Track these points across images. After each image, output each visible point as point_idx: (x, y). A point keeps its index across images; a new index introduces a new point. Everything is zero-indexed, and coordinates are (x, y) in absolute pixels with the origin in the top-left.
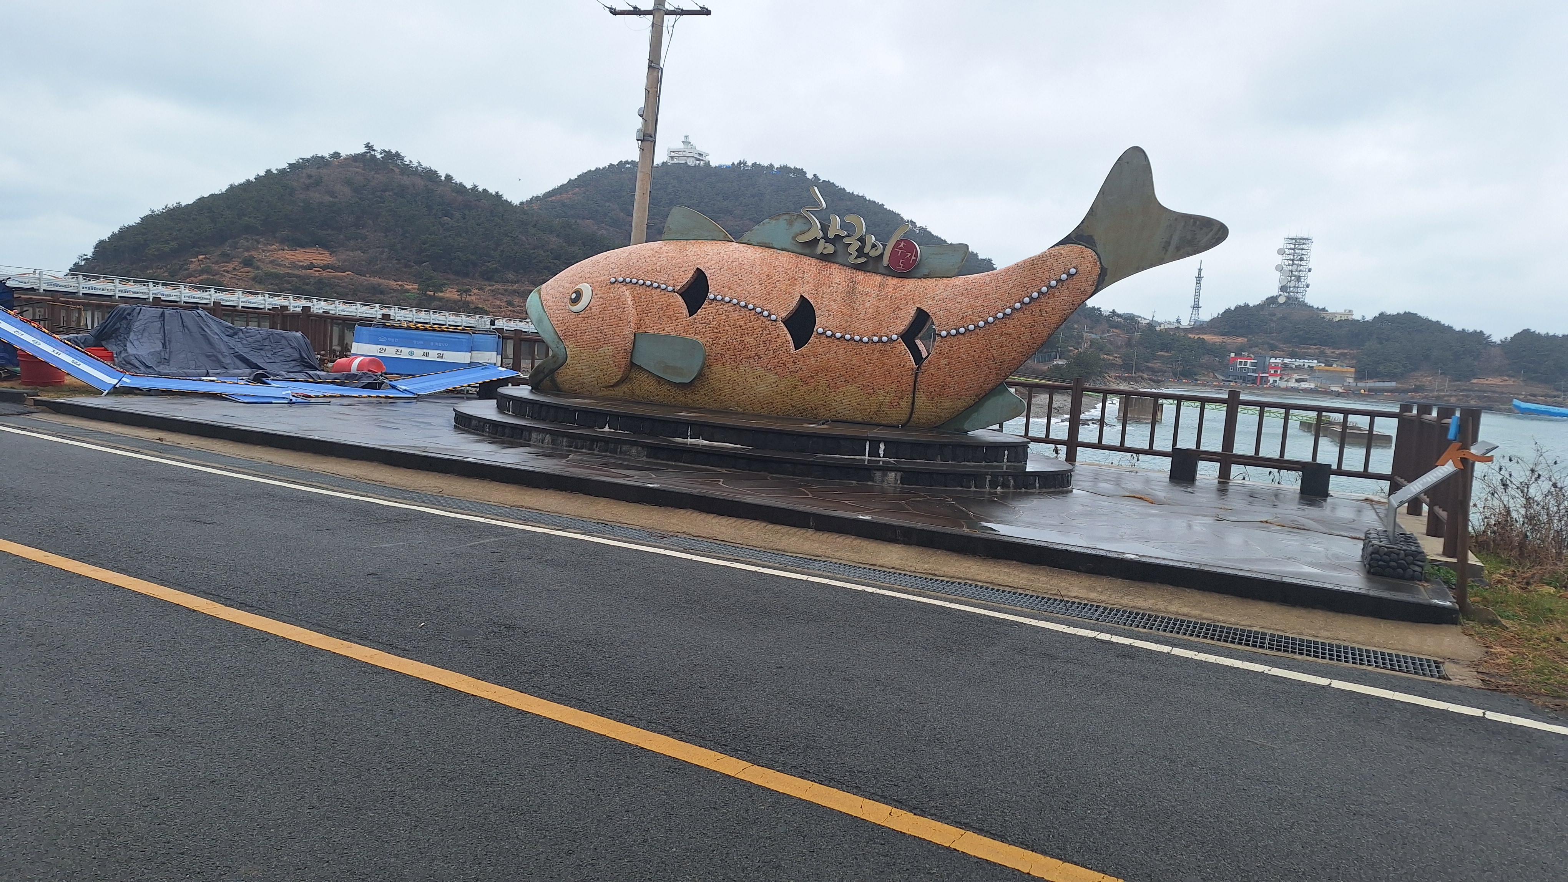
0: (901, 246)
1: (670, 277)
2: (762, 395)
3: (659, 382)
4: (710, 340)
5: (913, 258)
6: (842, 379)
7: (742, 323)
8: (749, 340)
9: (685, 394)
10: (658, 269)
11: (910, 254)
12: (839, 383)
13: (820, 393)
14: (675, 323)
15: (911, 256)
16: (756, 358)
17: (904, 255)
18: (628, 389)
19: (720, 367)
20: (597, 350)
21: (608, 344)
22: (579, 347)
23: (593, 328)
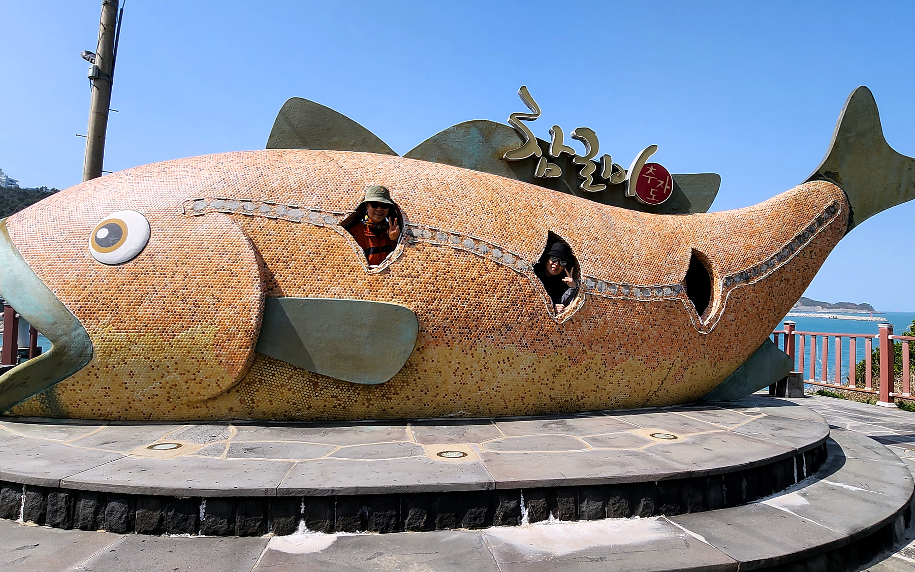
0: (651, 171)
1: (323, 199)
2: (509, 388)
3: (316, 385)
4: (424, 305)
5: (667, 187)
6: (623, 350)
7: (475, 274)
8: (492, 301)
9: (369, 400)
10: (295, 186)
11: (662, 182)
12: (618, 357)
13: (593, 374)
14: (350, 277)
15: (664, 185)
16: (503, 330)
17: (654, 183)
18: (242, 401)
19: (442, 349)
20: (175, 335)
21: (203, 322)
22: (127, 332)
23: (161, 294)
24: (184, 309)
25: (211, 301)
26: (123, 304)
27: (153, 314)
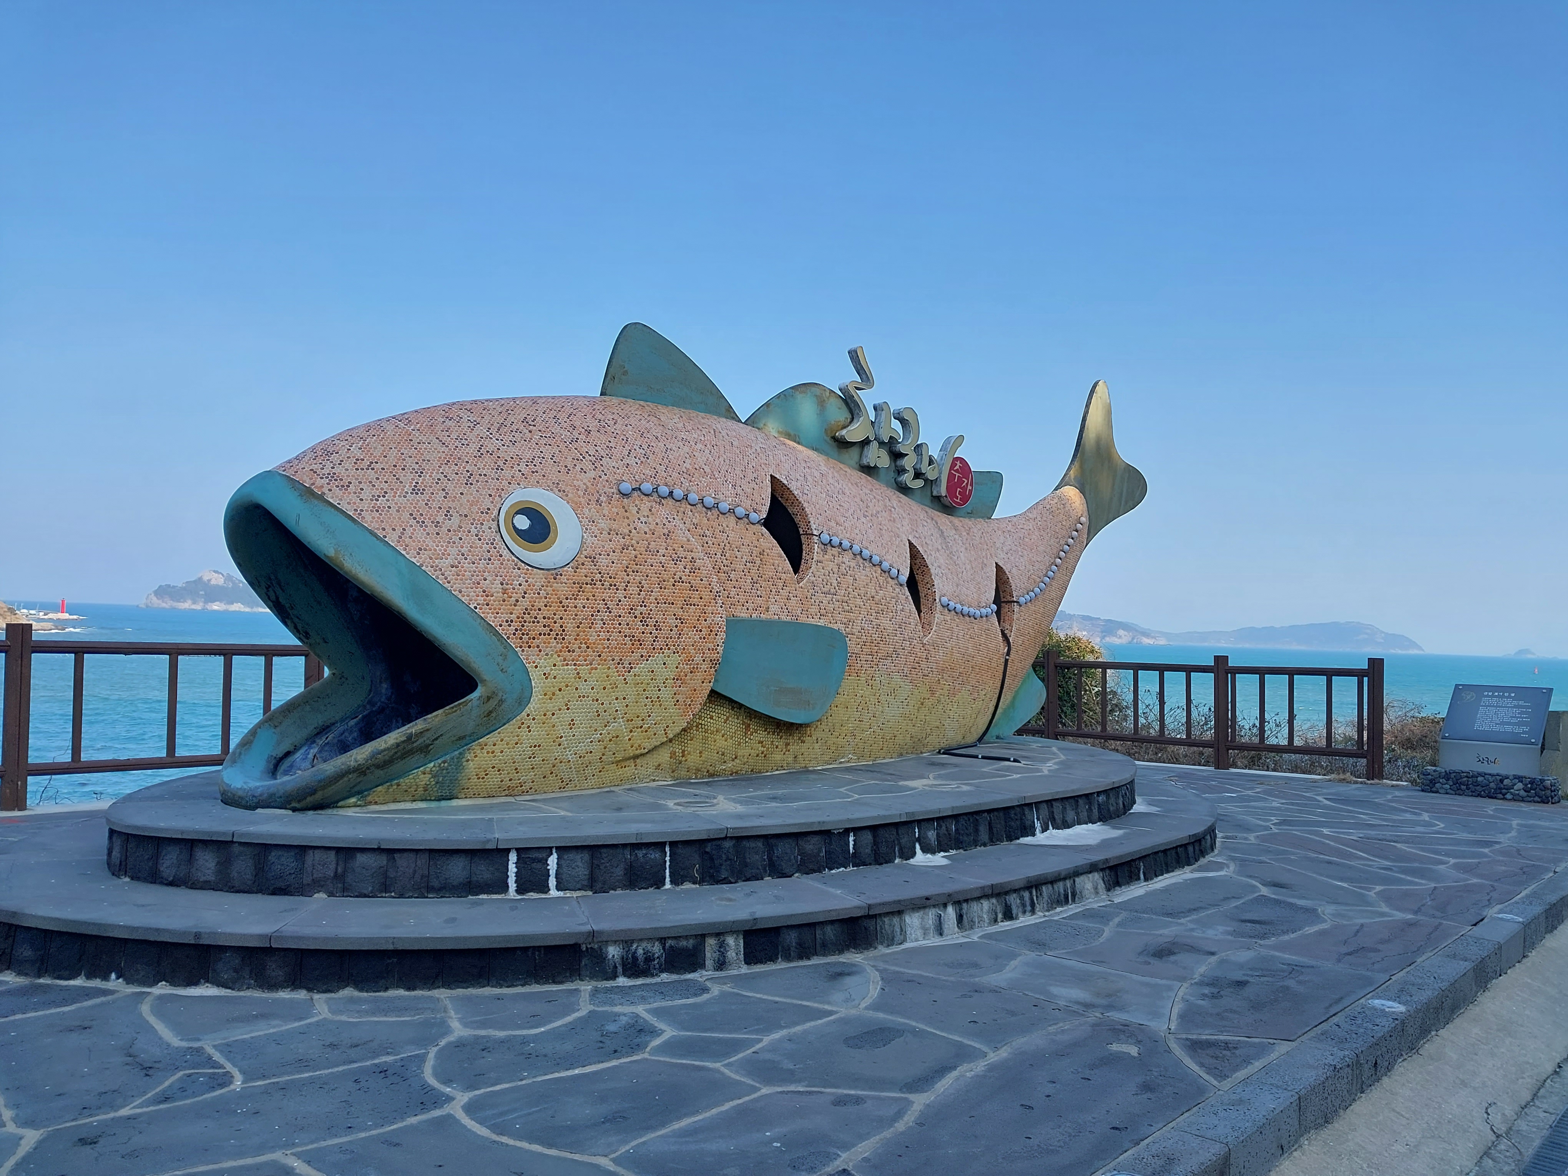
0: (958, 468)
5: (970, 487)
6: (960, 679)
12: (957, 687)
13: (941, 707)
15: (967, 484)
17: (960, 482)
20: (631, 668)
21: (665, 649)
22: (575, 665)
23: (615, 612)
24: (643, 633)
25: (672, 621)
26: (570, 626)
27: (608, 640)
